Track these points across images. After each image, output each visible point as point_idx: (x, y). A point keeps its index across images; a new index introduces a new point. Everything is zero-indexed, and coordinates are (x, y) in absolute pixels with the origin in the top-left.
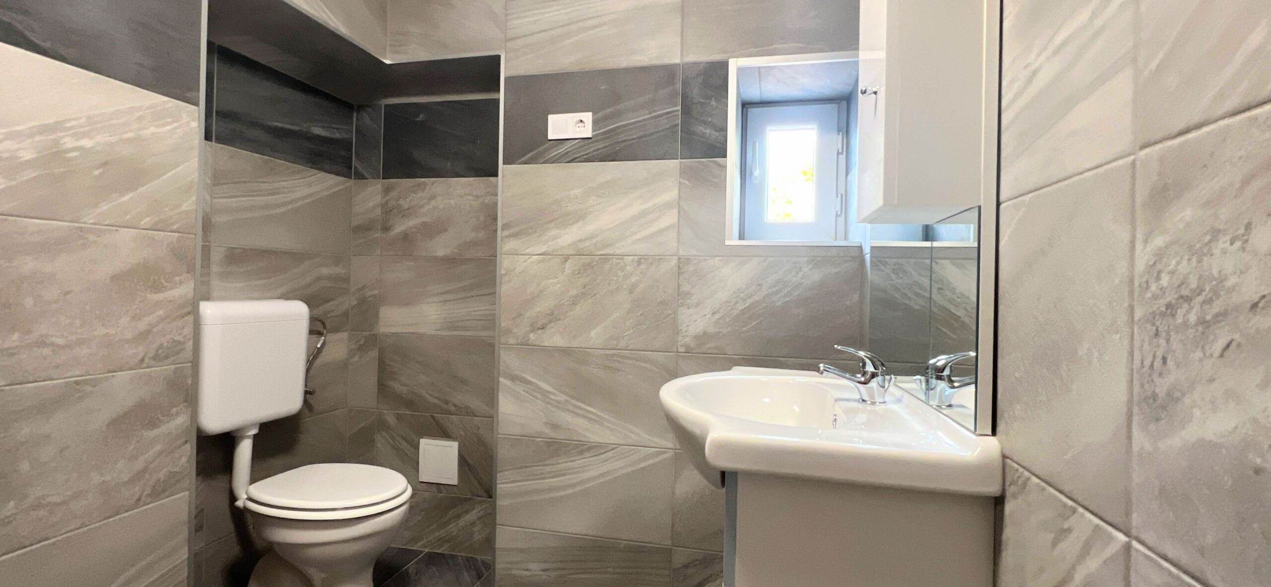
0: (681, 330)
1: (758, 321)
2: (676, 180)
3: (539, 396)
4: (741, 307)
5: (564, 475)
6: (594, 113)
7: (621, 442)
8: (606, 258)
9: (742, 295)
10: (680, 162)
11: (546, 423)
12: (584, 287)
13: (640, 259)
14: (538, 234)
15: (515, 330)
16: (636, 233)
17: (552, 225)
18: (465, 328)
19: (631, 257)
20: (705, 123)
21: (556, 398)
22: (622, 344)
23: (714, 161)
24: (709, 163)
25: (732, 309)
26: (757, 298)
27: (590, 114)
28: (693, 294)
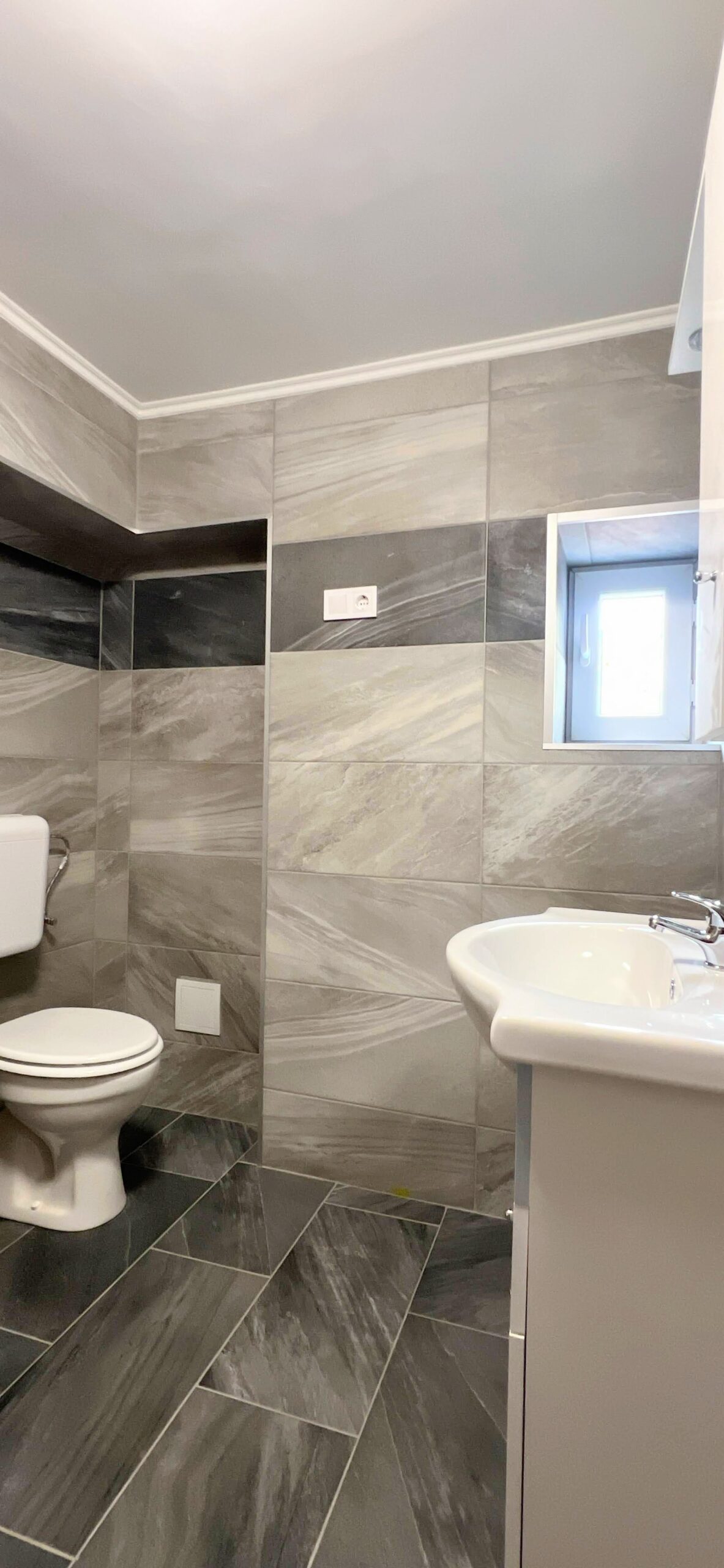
0: (488, 855)
1: (584, 846)
2: (481, 668)
3: (314, 934)
4: (562, 827)
5: (343, 1030)
6: (379, 588)
7: (415, 994)
8: (393, 766)
9: (564, 813)
10: (486, 646)
11: (322, 967)
12: (368, 801)
13: (437, 766)
14: (312, 736)
15: (285, 853)
16: (431, 734)
17: (330, 724)
18: (228, 848)
19: (426, 765)
20: (517, 596)
21: (334, 937)
22: (413, 872)
23: (529, 644)
24: (522, 646)
25: (552, 831)
26: (584, 815)
27: (375, 588)
28: (501, 811)
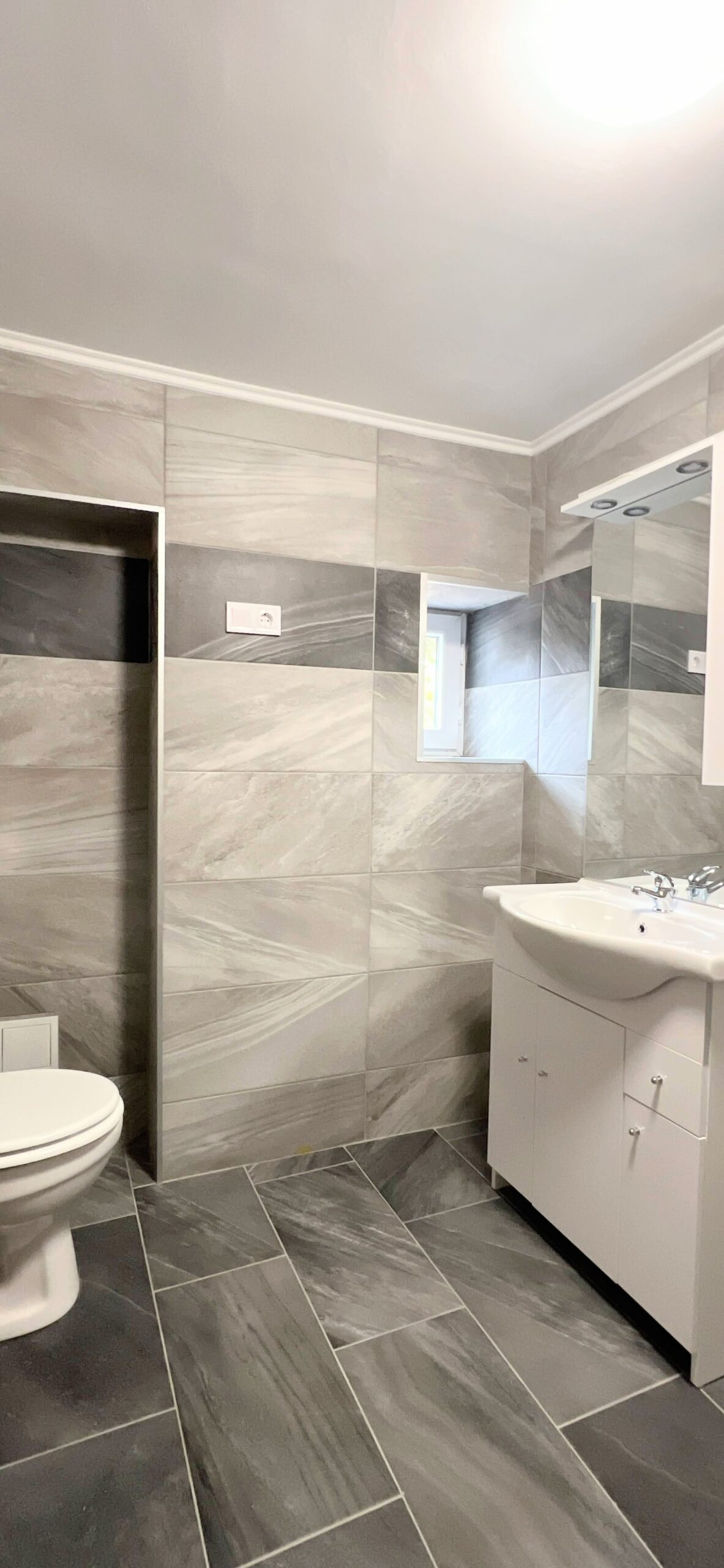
0: (375, 849)
1: (444, 835)
2: (370, 692)
3: (218, 939)
4: (430, 822)
5: (249, 1025)
6: (283, 609)
7: (315, 976)
8: (296, 774)
10: (375, 674)
11: (226, 971)
12: (271, 809)
13: (335, 775)
14: (213, 746)
15: (184, 864)
16: (330, 747)
17: (233, 735)
19: (326, 774)
20: (398, 634)
21: (238, 939)
22: (314, 870)
23: (407, 676)
24: (403, 678)
25: (422, 825)
26: (443, 813)
27: (278, 608)
28: (386, 812)
